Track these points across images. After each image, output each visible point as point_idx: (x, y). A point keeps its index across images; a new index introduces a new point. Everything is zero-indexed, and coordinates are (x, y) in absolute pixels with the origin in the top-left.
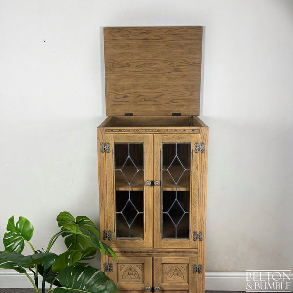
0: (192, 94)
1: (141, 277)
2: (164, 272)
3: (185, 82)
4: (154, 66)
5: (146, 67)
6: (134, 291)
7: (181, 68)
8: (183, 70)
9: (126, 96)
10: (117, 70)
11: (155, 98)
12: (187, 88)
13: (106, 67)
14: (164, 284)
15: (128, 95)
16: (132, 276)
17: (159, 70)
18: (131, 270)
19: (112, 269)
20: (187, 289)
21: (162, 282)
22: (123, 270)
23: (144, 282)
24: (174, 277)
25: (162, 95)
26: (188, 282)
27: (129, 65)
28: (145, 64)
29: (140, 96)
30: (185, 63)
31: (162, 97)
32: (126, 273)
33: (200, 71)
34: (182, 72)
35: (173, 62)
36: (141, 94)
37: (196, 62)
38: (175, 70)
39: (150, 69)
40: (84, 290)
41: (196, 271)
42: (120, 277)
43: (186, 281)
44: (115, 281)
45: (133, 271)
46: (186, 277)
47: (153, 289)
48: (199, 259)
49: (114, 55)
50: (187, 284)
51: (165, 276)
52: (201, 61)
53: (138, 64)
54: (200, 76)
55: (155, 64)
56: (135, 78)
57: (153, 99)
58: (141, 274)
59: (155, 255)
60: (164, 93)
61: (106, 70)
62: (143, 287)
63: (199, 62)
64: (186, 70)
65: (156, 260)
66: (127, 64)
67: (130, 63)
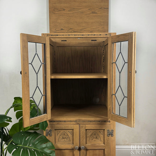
0: (103, 28)
1: (71, 139)
2: (87, 136)
3: (99, 20)
4: (80, 10)
5: (75, 11)
6: (67, 150)
7: (96, 11)
8: (98, 12)
9: (62, 29)
10: (57, 12)
11: (80, 30)
12: (100, 24)
13: (50, 11)
14: (87, 145)
15: (64, 28)
16: (65, 139)
17: (82, 13)
18: (64, 135)
19: (51, 134)
20: (103, 148)
21: (86, 143)
22: (59, 135)
23: (73, 143)
24: (94, 139)
25: (85, 28)
26: (104, 143)
27: (64, 10)
28: (74, 9)
29: (71, 29)
30: (99, 8)
31: (85, 29)
32: (61, 137)
33: (108, 13)
34: (97, 13)
35: (91, 8)
36: (72, 28)
37: (105, 7)
38: (92, 12)
39: (77, 12)
40: (31, 147)
41: (110, 135)
42: (57, 140)
43: (103, 143)
44: (54, 143)
45: (66, 136)
46: (102, 140)
47: (80, 149)
48: (111, 126)
49: (55, 4)
50: (103, 145)
51: (88, 139)
52: (109, 7)
53: (70, 9)
54: (108, 16)
55: (80, 9)
56: (68, 18)
57: (79, 31)
58: (71, 137)
59: (81, 123)
60: (86, 27)
61: (50, 13)
62: (73, 147)
63: (107, 8)
64: (99, 12)
65: (82, 127)
66: (63, 9)
67: (65, 9)
